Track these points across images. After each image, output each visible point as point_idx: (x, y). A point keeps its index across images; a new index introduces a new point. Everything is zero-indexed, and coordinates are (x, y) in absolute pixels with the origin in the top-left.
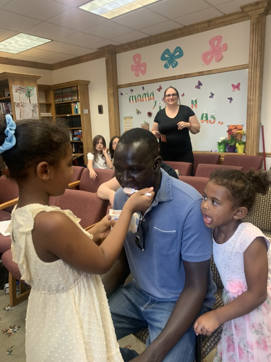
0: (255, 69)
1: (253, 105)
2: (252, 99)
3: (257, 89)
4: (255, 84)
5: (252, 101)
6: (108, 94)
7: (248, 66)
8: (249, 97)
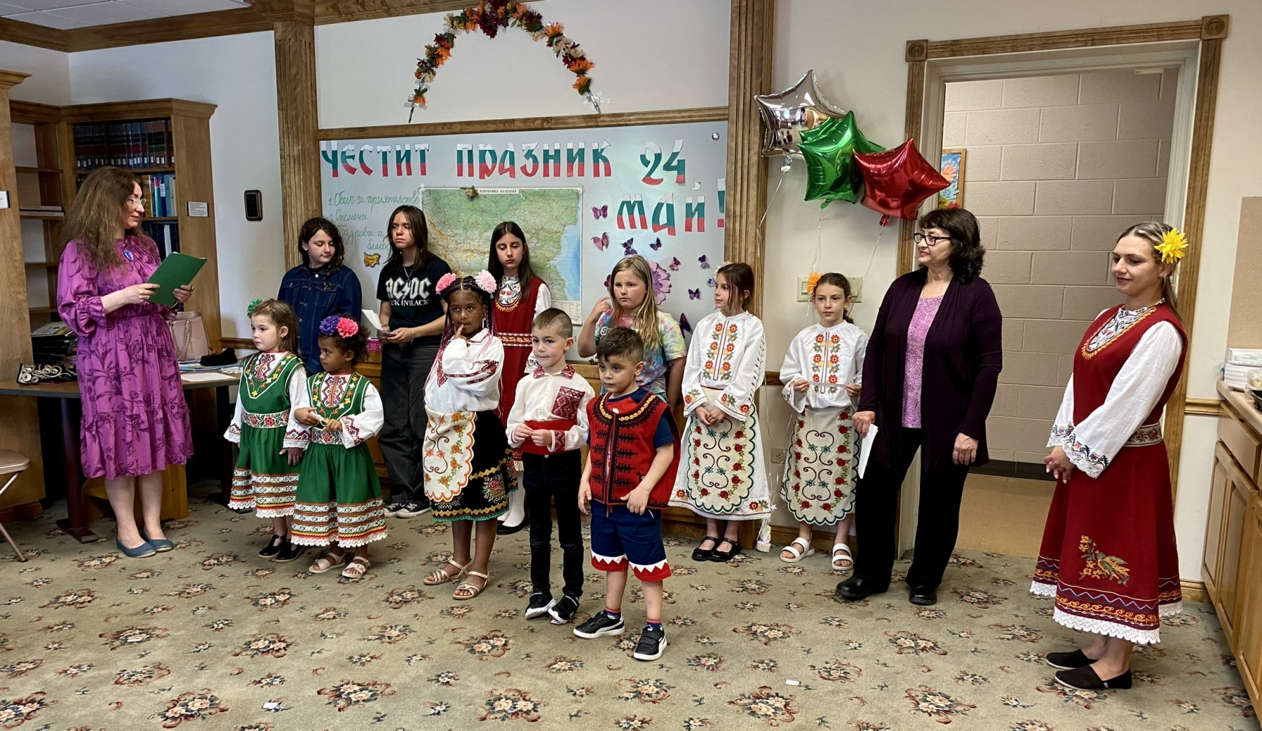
0: (747, 128)
1: (740, 231)
2: (738, 213)
3: (753, 185)
4: (745, 171)
5: (738, 219)
6: (281, 157)
7: (728, 114)
8: (732, 207)
